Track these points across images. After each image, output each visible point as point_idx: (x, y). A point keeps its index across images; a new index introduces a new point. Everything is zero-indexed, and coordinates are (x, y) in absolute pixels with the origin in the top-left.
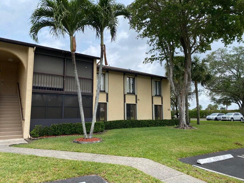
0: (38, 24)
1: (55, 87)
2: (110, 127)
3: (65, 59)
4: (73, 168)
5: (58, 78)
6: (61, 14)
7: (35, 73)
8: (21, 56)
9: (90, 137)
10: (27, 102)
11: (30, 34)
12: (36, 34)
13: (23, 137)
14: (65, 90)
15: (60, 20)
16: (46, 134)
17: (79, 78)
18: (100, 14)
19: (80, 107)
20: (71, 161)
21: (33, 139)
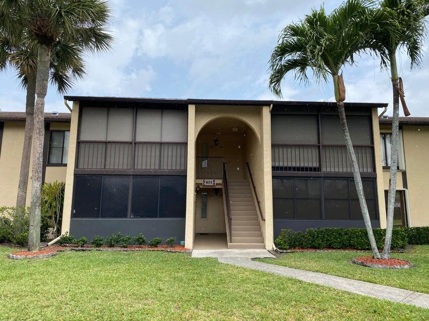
0: (282, 68)
1: (306, 165)
2: (419, 240)
3: (320, 117)
4: (372, 310)
5: (310, 150)
6: (319, 44)
7: (274, 146)
8: (252, 122)
9: (386, 256)
10: (266, 192)
11: (270, 86)
12: (279, 85)
13: (264, 247)
14: (324, 169)
15: (318, 54)
16: (300, 244)
17: (354, 146)
18: (392, 25)
19: (360, 200)
20: (364, 298)
21: (280, 252)
